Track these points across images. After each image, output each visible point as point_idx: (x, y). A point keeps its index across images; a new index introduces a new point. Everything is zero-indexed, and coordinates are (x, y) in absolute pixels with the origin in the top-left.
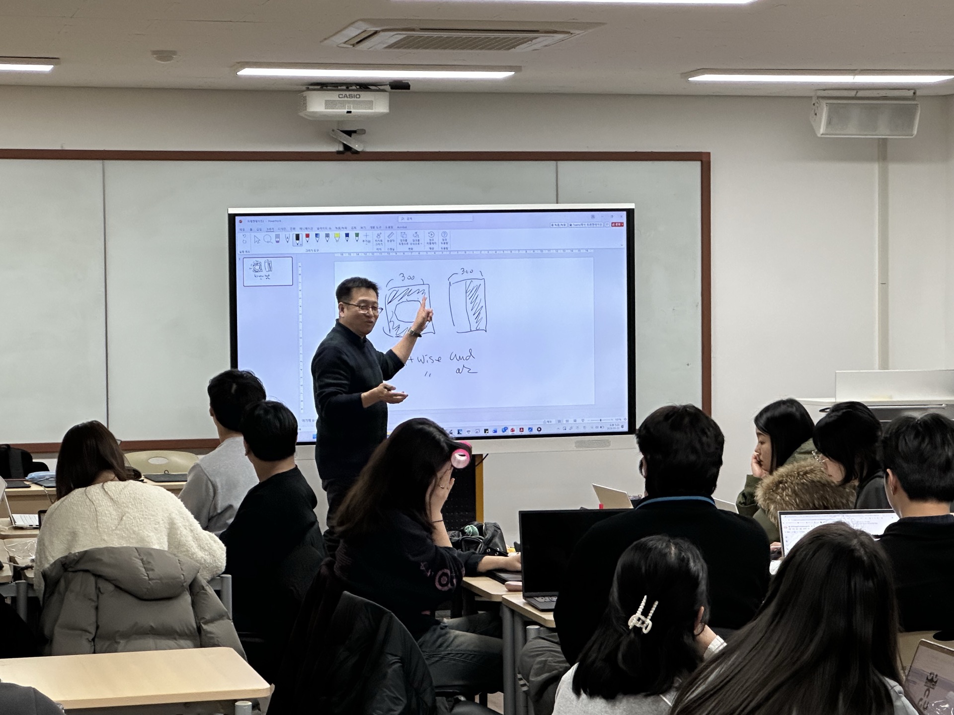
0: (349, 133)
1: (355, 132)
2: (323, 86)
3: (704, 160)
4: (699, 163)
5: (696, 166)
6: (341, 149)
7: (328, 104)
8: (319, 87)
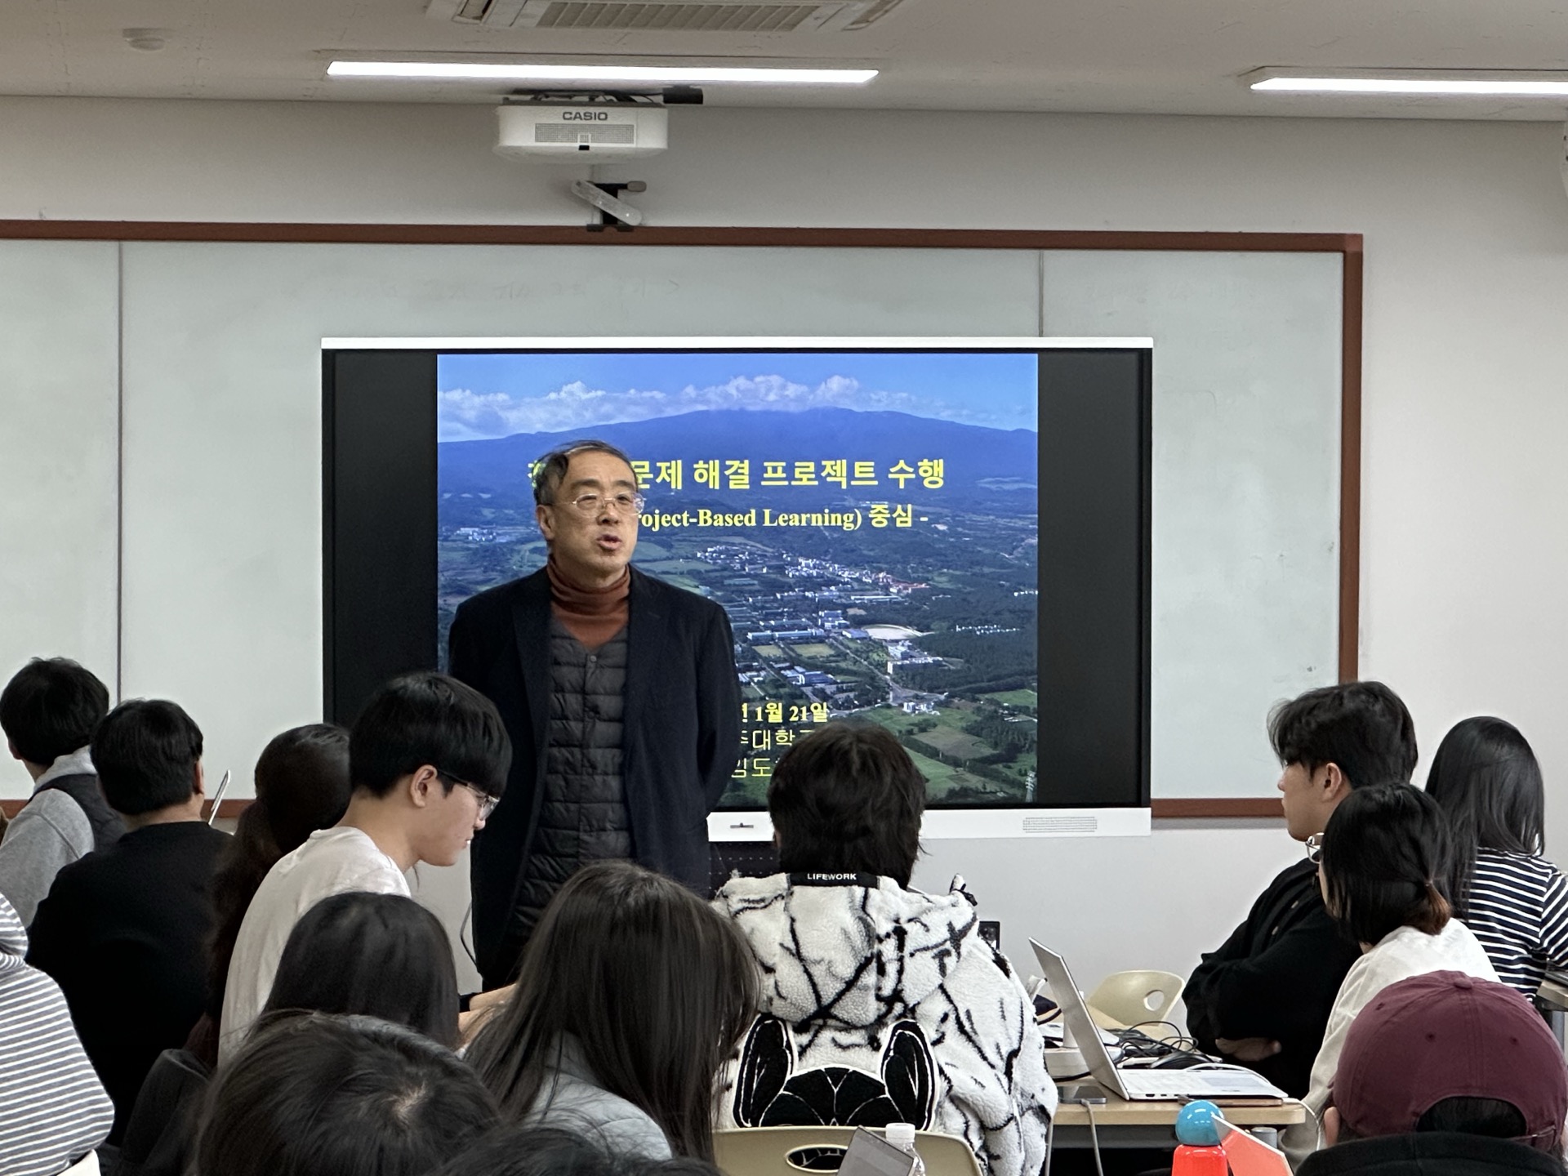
0: (613, 189)
1: (624, 187)
2: (539, 95)
3: (1350, 249)
4: (1339, 256)
5: (1333, 263)
6: (597, 220)
7: (542, 132)
8: (528, 98)
